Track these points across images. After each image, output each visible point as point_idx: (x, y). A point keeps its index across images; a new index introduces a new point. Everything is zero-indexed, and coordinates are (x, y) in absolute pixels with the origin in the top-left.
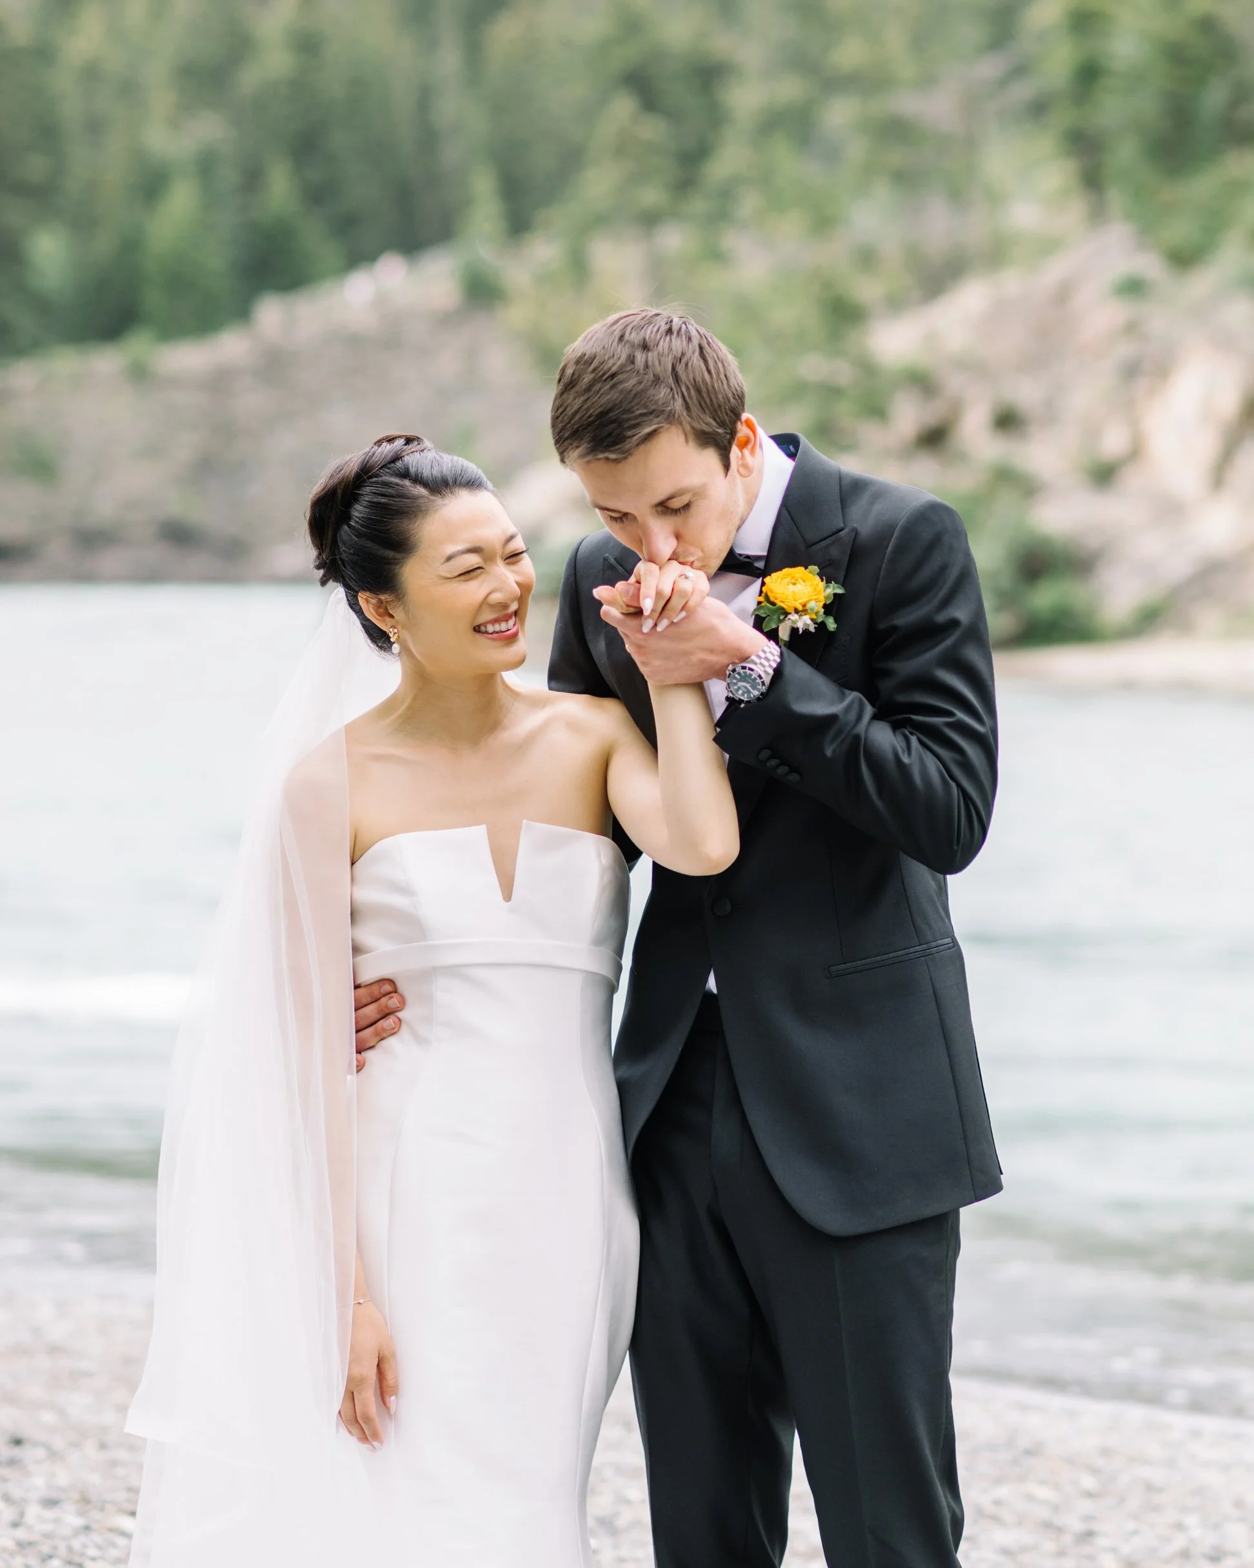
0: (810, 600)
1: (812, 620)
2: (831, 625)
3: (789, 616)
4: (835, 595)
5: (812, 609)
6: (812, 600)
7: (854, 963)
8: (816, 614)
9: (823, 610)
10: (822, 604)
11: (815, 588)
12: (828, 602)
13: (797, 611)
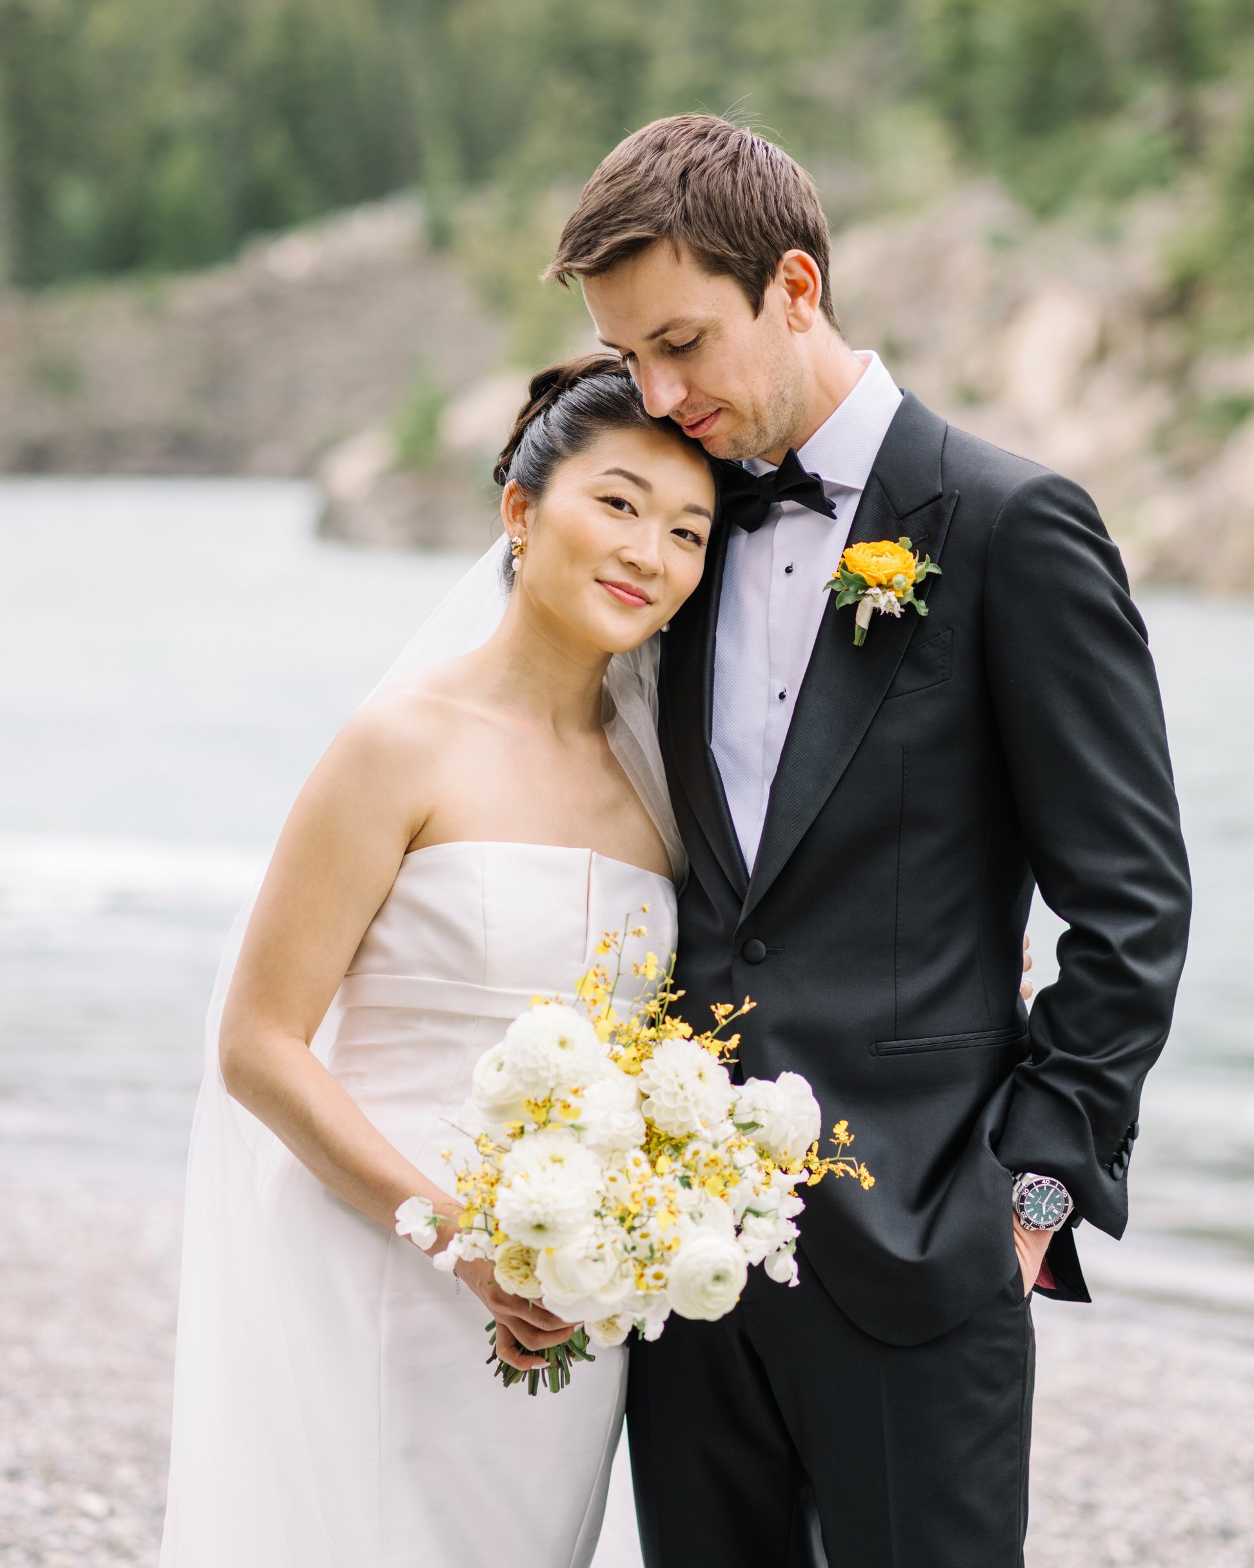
0: (896, 573)
1: (899, 599)
2: (922, 609)
3: (869, 591)
4: (929, 574)
5: (899, 583)
6: (900, 573)
7: (908, 1041)
8: (904, 592)
9: (912, 588)
10: (911, 581)
11: (905, 562)
12: (920, 580)
13: (880, 586)
